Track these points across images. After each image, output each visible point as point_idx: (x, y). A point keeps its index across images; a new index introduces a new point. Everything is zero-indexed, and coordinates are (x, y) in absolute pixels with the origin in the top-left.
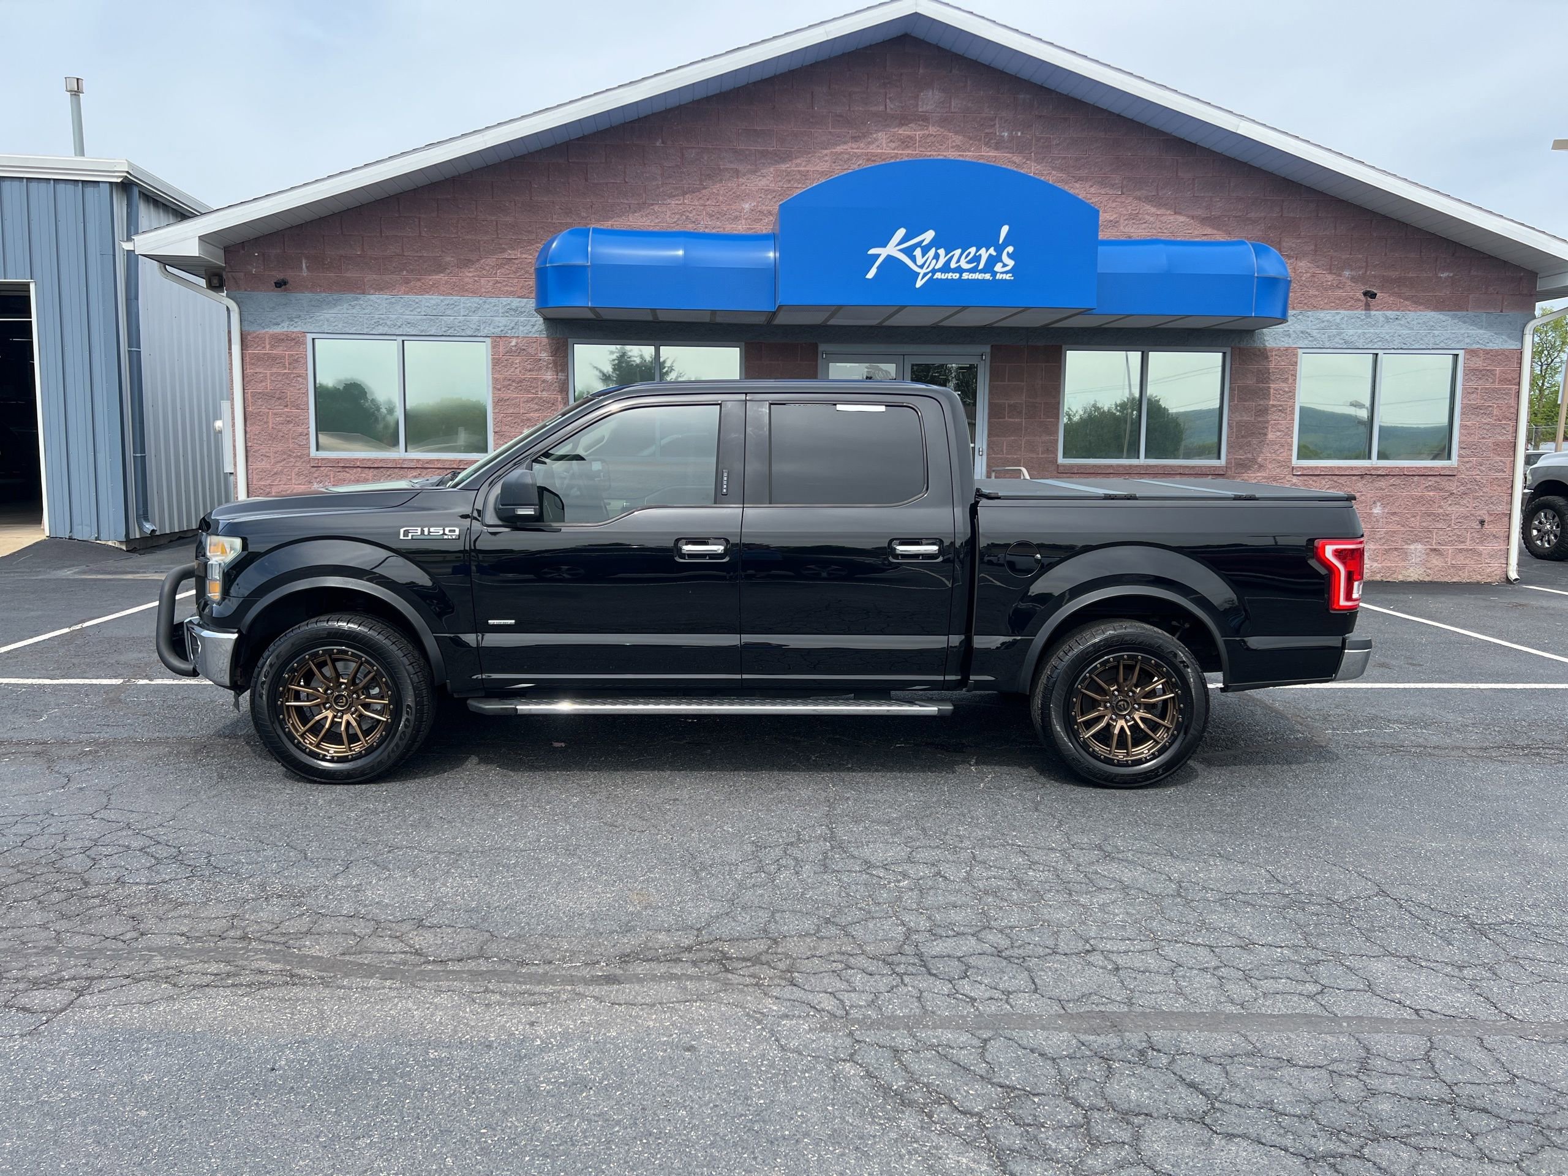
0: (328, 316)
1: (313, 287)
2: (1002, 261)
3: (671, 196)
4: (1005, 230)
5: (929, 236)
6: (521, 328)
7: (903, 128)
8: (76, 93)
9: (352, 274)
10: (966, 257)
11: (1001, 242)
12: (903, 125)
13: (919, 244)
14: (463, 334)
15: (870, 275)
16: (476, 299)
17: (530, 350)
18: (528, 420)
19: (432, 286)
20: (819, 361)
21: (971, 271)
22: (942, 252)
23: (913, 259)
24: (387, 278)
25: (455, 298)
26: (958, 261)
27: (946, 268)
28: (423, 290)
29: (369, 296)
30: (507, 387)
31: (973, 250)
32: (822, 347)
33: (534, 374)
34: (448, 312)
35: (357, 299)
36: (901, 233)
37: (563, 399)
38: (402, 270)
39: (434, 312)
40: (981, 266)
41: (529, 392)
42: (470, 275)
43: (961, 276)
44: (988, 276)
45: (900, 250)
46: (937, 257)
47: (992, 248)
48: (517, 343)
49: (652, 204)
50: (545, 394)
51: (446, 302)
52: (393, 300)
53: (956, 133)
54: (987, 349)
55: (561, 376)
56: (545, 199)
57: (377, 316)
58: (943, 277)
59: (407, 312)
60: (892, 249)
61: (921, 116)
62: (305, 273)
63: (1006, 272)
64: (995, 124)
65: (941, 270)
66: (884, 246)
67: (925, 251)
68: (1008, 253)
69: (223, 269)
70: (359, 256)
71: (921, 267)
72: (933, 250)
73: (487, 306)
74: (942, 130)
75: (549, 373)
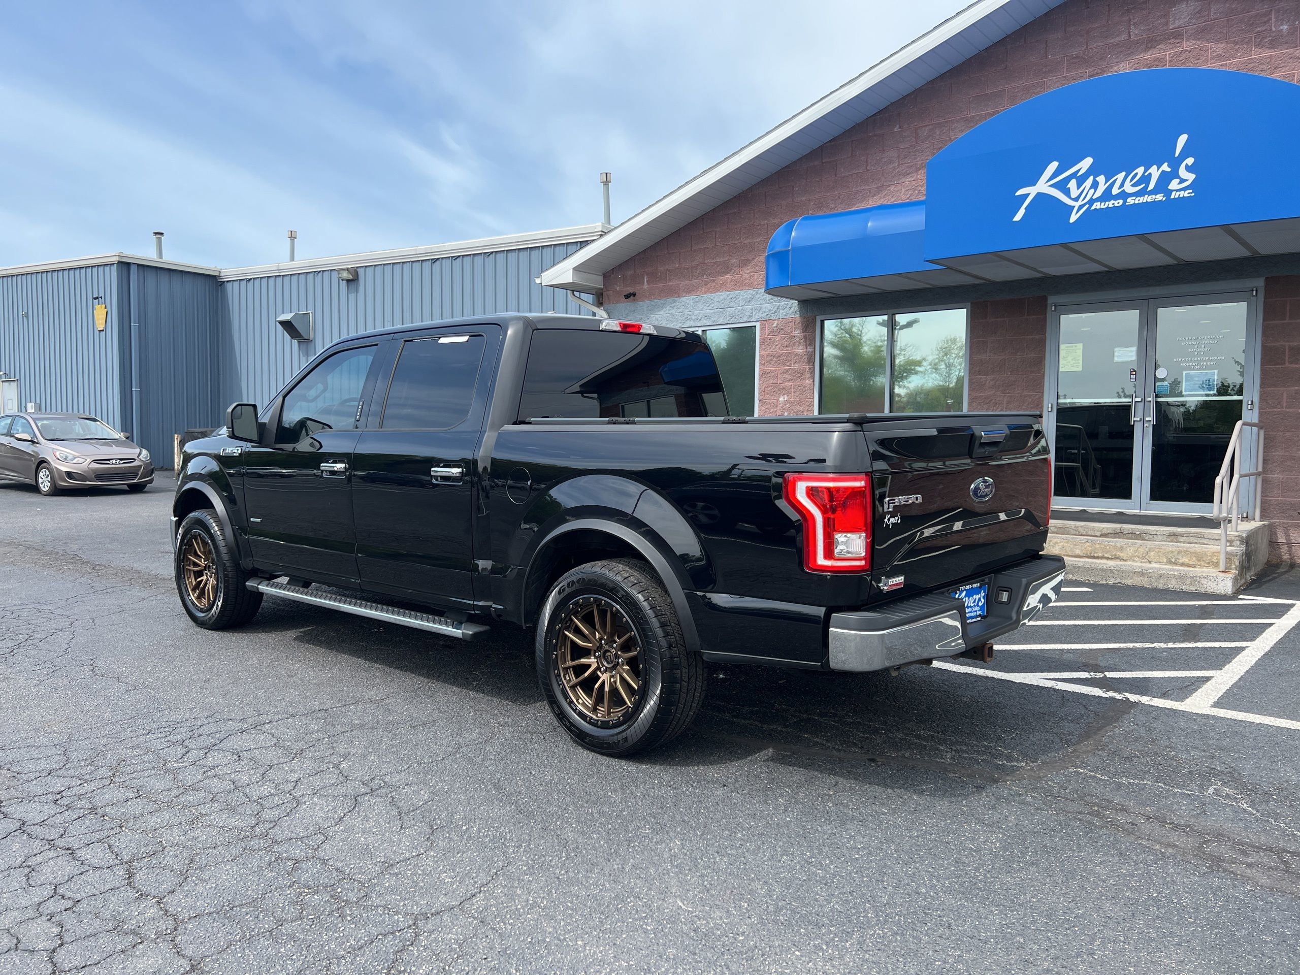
0: (657, 316)
1: (651, 295)
2: (1179, 177)
3: (906, 175)
4: (1183, 139)
5: (1087, 163)
6: (781, 311)
7: (1150, 52)
8: (606, 183)
9: (673, 283)
10: (1131, 181)
11: (1177, 155)
12: (1150, 48)
13: (1073, 175)
14: (741, 321)
15: (1018, 217)
16: (751, 291)
17: (786, 329)
18: (784, 388)
19: (722, 285)
20: (1049, 314)
21: (1136, 194)
22: (1101, 179)
23: (1067, 193)
24: (694, 282)
25: (736, 292)
26: (1122, 185)
27: (1107, 195)
28: (716, 290)
29: (682, 299)
30: (769, 362)
31: (1140, 171)
32: (1052, 300)
33: (789, 350)
34: (731, 304)
35: (675, 302)
36: (1054, 165)
37: (810, 369)
38: (703, 276)
39: (722, 306)
40: (1151, 187)
41: (784, 365)
42: (748, 271)
43: (1125, 201)
44: (1159, 197)
45: (1051, 186)
46: (1095, 185)
47: (1166, 164)
48: (777, 324)
49: (889, 186)
50: (797, 366)
51: (730, 297)
52: (697, 299)
53: (1218, 41)
54: (1260, 283)
55: (810, 349)
56: (804, 199)
57: (686, 313)
58: (1102, 207)
59: (705, 308)
60: (1043, 186)
61: (1172, 33)
62: (646, 286)
63: (1184, 189)
64: (1271, 19)
65: (1101, 199)
66: (1033, 183)
67: (1081, 181)
68: (1187, 165)
69: (602, 289)
70: (677, 268)
71: (1076, 199)
72: (1091, 179)
73: (758, 296)
74: (1199, 42)
75: (801, 347)
